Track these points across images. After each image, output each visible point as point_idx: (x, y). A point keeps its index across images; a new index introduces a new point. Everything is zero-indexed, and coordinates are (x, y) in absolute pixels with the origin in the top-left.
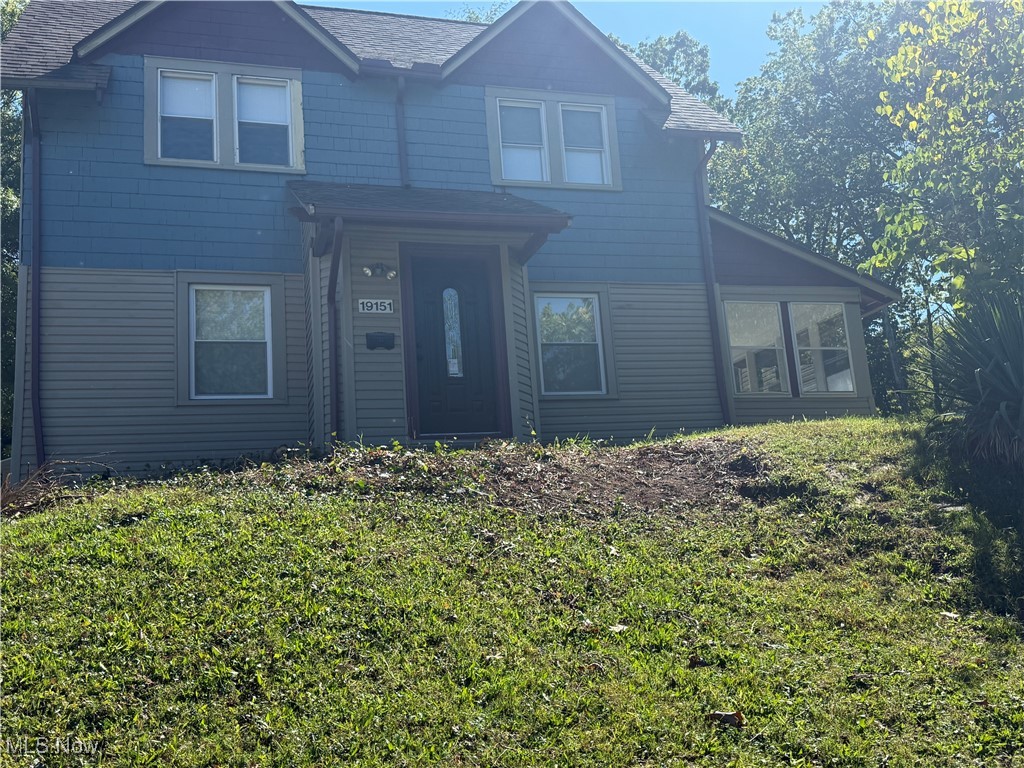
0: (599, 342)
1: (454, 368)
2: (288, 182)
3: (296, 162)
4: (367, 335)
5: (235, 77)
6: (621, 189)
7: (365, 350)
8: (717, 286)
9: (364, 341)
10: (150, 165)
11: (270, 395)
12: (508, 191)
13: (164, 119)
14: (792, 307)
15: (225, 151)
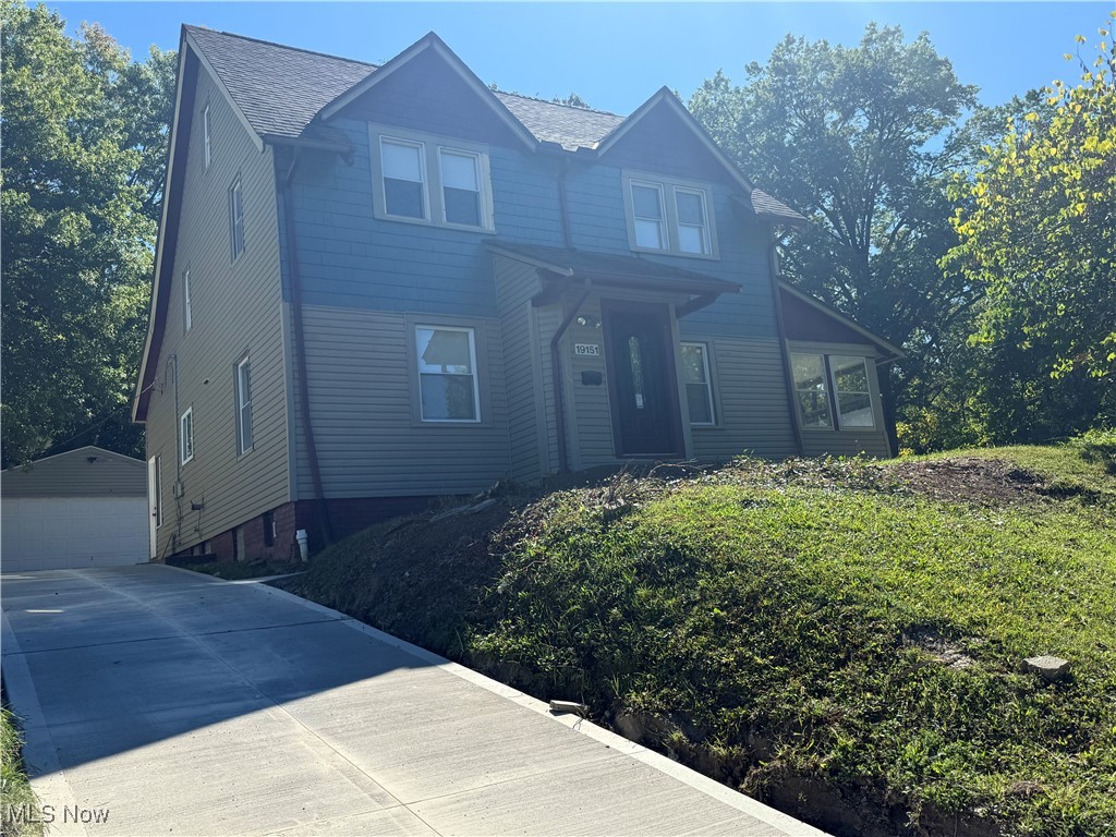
0: (708, 382)
1: (640, 402)
2: (483, 241)
3: (488, 224)
4: (583, 373)
5: (439, 148)
6: (719, 259)
7: (581, 385)
8: (787, 340)
9: (580, 377)
10: (380, 220)
11: (478, 420)
12: (641, 256)
13: (385, 179)
14: (831, 359)
15: (433, 211)
